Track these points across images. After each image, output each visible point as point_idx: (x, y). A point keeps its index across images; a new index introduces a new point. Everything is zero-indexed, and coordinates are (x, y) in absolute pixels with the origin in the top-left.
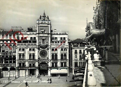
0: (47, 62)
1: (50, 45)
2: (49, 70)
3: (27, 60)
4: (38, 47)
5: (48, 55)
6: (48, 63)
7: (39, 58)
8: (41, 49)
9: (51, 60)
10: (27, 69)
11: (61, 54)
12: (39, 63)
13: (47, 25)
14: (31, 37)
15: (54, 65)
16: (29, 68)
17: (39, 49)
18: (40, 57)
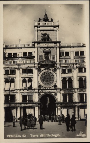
0: (53, 94)
1: (58, 61)
2: (59, 107)
3: (18, 90)
4: (38, 67)
5: (55, 80)
6: (56, 94)
7: (40, 86)
8: (42, 69)
9: (61, 90)
10: (18, 107)
11: (79, 79)
12: (39, 95)
13: (52, 28)
14: (24, 53)
15: (68, 99)
16: (23, 105)
17: (39, 70)
18: (42, 84)
